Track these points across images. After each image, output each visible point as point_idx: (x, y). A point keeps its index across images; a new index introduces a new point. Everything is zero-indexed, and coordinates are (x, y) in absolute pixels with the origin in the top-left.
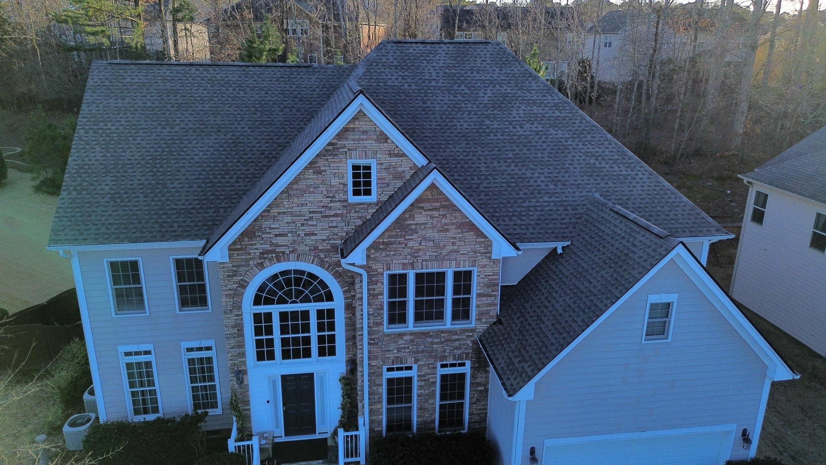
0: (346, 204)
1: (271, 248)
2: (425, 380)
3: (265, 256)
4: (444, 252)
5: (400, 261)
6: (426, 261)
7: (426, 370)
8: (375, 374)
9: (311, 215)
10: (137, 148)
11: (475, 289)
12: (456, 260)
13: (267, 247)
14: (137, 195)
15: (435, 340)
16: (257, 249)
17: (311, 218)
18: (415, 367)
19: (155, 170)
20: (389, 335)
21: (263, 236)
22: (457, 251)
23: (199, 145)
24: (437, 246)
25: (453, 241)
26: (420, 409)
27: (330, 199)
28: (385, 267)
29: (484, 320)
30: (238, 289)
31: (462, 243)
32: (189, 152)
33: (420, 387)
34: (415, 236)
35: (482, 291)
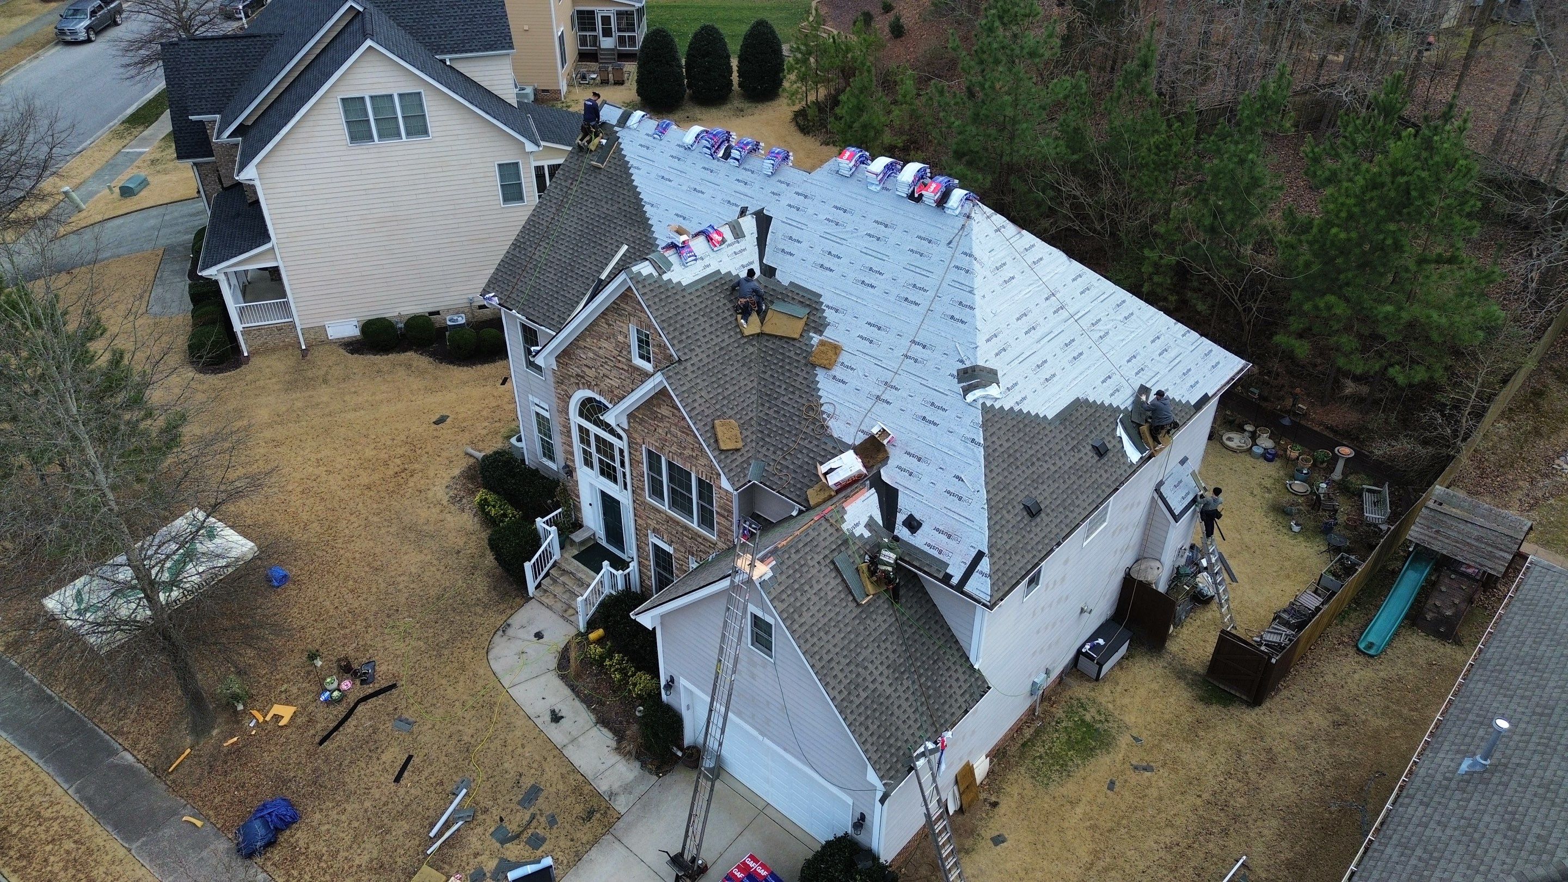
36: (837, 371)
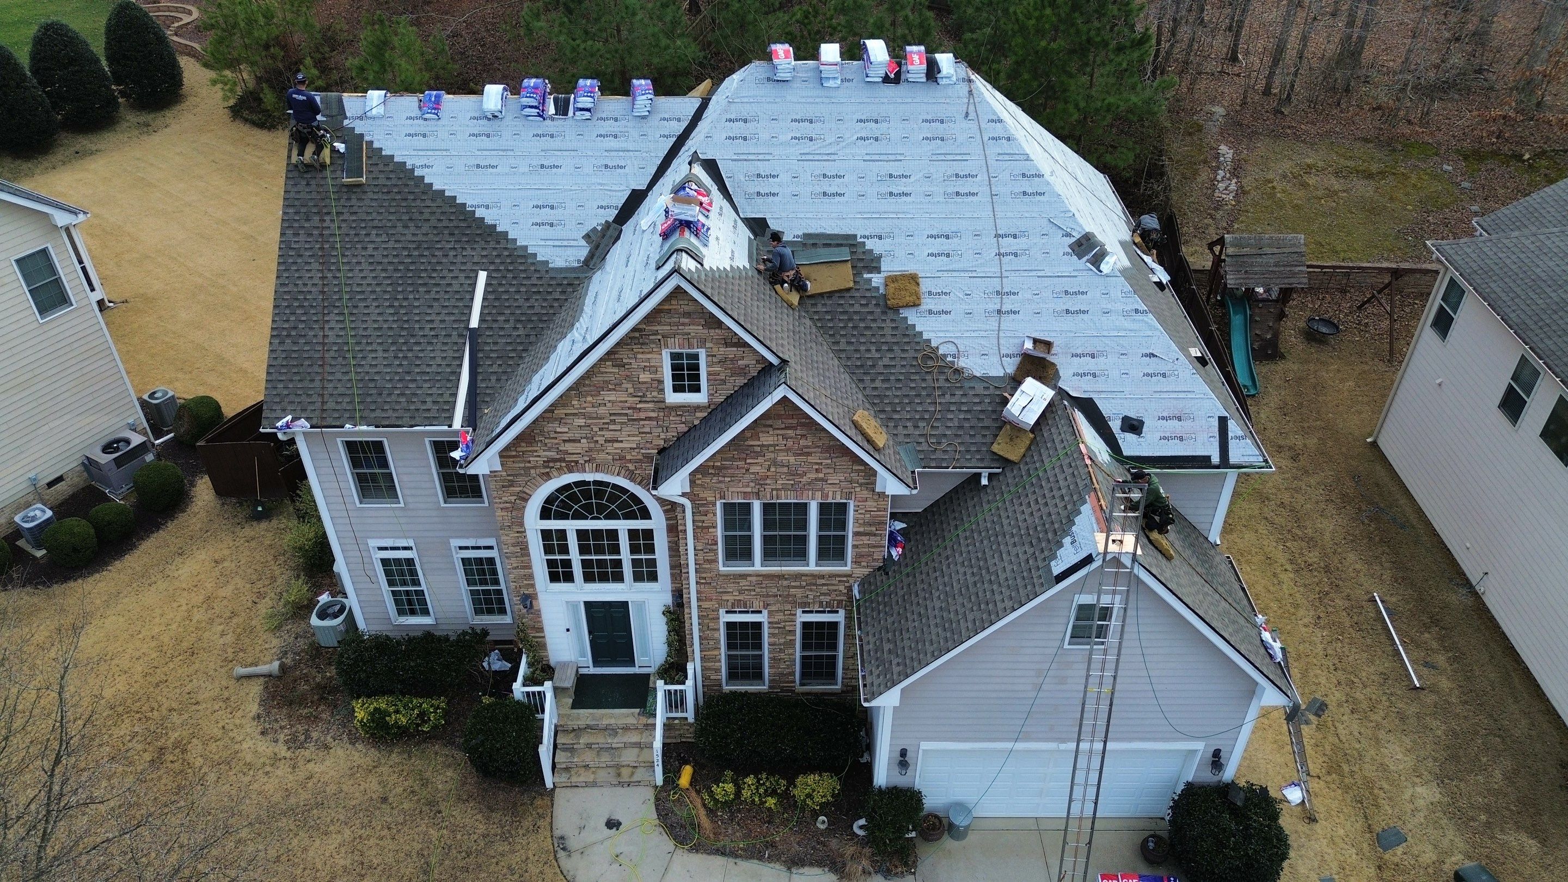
0: (662, 405)
1: (558, 457)
2: (779, 628)
3: (551, 464)
4: (804, 480)
5: (739, 490)
6: (777, 490)
7: (779, 617)
8: (707, 618)
9: (612, 418)
10: (371, 263)
11: (851, 527)
12: (822, 490)
13: (553, 454)
14: (374, 346)
15: (793, 584)
16: (539, 456)
17: (613, 422)
18: (765, 612)
19: (396, 304)
20: (727, 576)
21: (547, 441)
22: (822, 480)
23: (459, 259)
24: (793, 474)
25: (817, 467)
26: (772, 659)
27: (639, 399)
28: (718, 496)
29: (863, 564)
30: (518, 501)
31: (831, 471)
32: (445, 273)
33: (771, 635)
34: (760, 460)
35: (861, 529)
36: (928, 303)
